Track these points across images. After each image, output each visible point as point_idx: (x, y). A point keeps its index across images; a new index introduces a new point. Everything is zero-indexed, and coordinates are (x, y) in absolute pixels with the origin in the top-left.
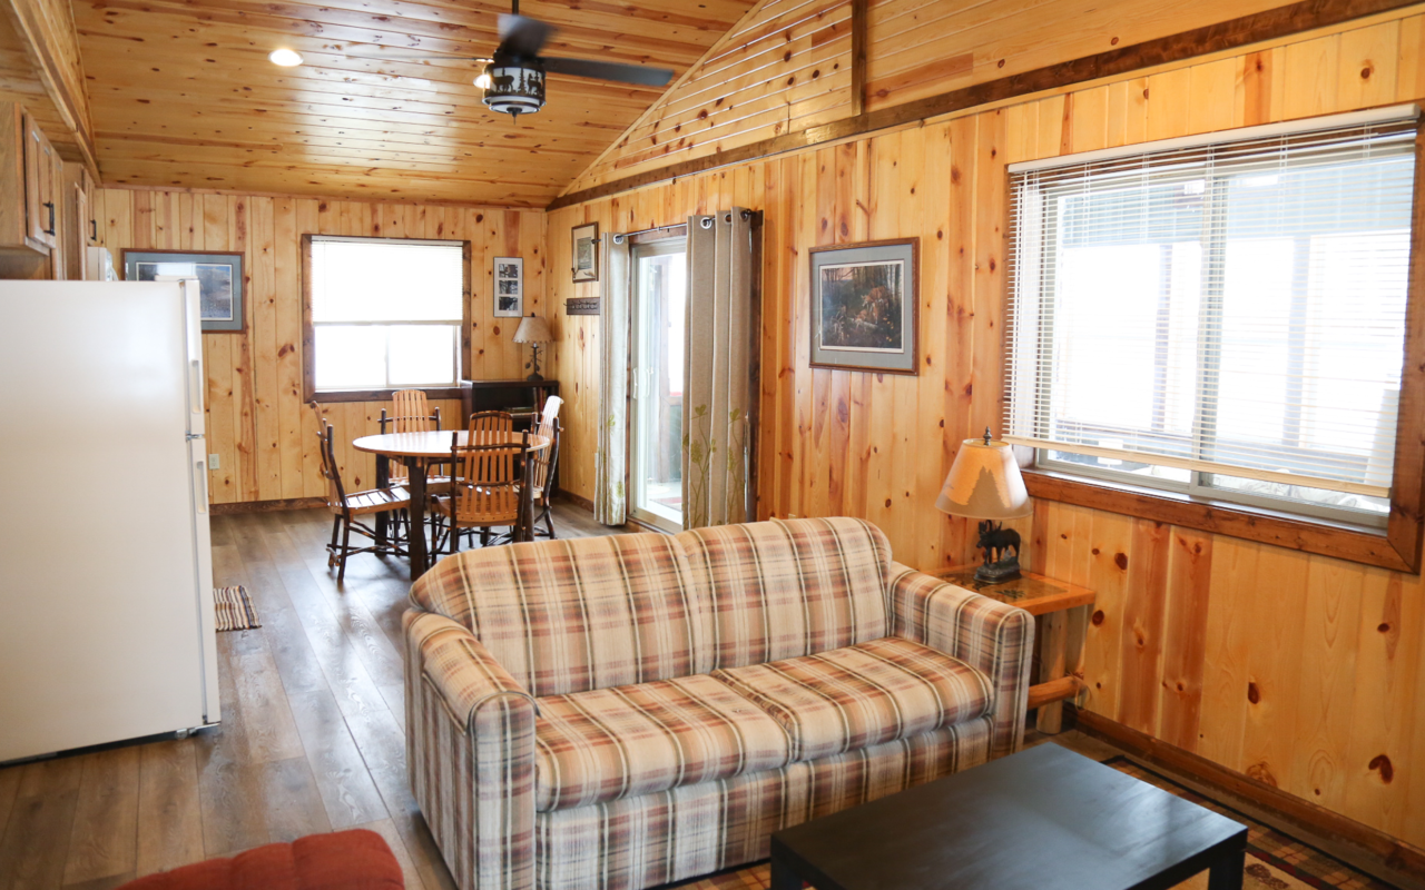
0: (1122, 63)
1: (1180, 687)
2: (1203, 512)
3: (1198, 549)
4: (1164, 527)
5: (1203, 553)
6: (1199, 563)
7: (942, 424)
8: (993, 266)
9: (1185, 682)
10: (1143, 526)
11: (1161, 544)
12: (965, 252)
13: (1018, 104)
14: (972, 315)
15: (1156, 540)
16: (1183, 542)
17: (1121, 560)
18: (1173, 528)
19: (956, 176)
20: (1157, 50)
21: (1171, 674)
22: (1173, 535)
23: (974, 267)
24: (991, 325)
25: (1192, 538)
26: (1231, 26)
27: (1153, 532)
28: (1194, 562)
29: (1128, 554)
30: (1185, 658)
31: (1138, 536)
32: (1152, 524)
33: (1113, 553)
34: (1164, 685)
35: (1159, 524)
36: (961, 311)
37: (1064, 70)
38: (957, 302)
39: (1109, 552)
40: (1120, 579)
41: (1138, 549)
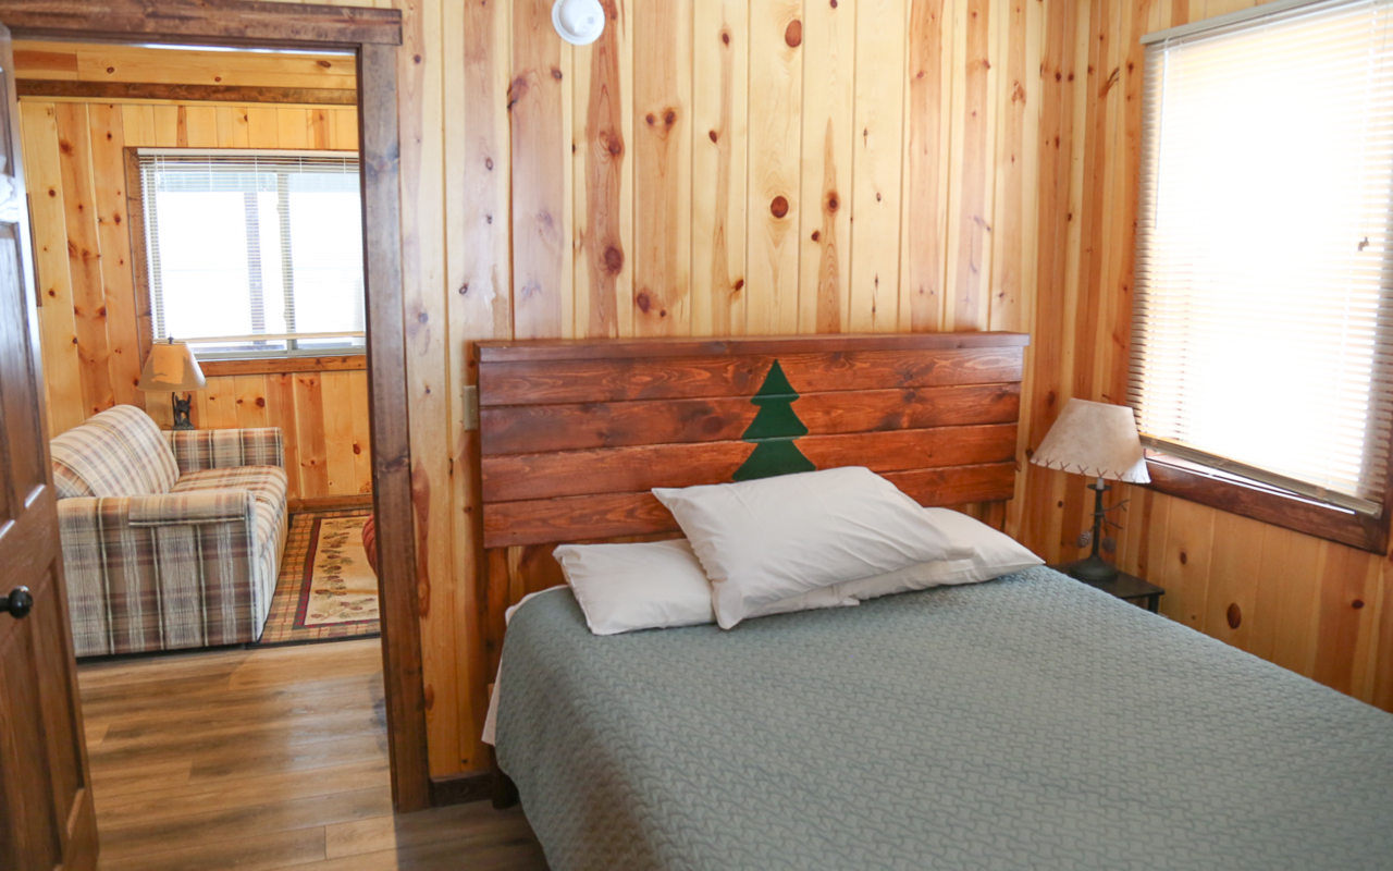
0: (227, 96)
1: (313, 462)
2: (315, 361)
3: (312, 383)
4: (287, 376)
5: (315, 384)
6: (314, 391)
7: (75, 341)
8: (118, 220)
9: (315, 458)
10: (274, 378)
11: (287, 386)
12: (85, 209)
13: (132, 104)
14: (98, 256)
15: (283, 384)
16: (302, 381)
17: (260, 402)
18: (294, 375)
19: (65, 148)
20: (255, 94)
21: (305, 456)
22: (295, 378)
23: (97, 220)
24: (122, 262)
25: (307, 377)
26: (292, 92)
27: (281, 380)
28: (311, 391)
29: (265, 397)
30: (313, 445)
31: (271, 385)
32: (279, 376)
33: (253, 400)
34: (303, 465)
35: (284, 374)
36: (86, 254)
37: (178, 90)
38: (80, 247)
39: (250, 399)
40: (261, 414)
41: (271, 392)
